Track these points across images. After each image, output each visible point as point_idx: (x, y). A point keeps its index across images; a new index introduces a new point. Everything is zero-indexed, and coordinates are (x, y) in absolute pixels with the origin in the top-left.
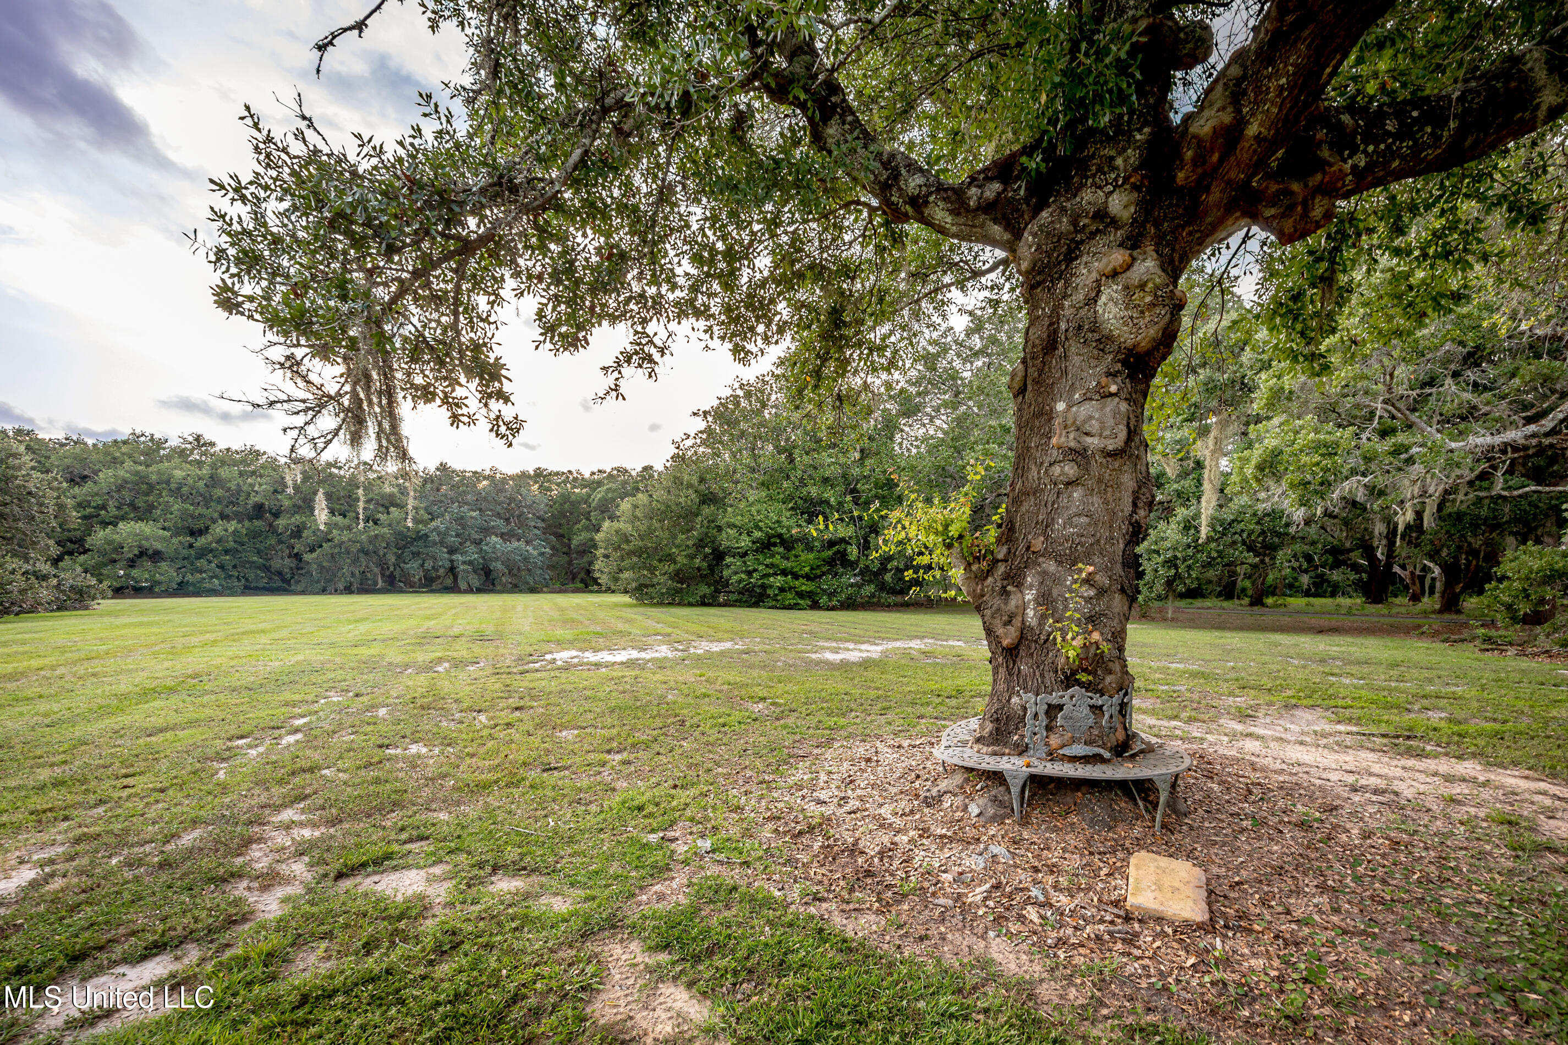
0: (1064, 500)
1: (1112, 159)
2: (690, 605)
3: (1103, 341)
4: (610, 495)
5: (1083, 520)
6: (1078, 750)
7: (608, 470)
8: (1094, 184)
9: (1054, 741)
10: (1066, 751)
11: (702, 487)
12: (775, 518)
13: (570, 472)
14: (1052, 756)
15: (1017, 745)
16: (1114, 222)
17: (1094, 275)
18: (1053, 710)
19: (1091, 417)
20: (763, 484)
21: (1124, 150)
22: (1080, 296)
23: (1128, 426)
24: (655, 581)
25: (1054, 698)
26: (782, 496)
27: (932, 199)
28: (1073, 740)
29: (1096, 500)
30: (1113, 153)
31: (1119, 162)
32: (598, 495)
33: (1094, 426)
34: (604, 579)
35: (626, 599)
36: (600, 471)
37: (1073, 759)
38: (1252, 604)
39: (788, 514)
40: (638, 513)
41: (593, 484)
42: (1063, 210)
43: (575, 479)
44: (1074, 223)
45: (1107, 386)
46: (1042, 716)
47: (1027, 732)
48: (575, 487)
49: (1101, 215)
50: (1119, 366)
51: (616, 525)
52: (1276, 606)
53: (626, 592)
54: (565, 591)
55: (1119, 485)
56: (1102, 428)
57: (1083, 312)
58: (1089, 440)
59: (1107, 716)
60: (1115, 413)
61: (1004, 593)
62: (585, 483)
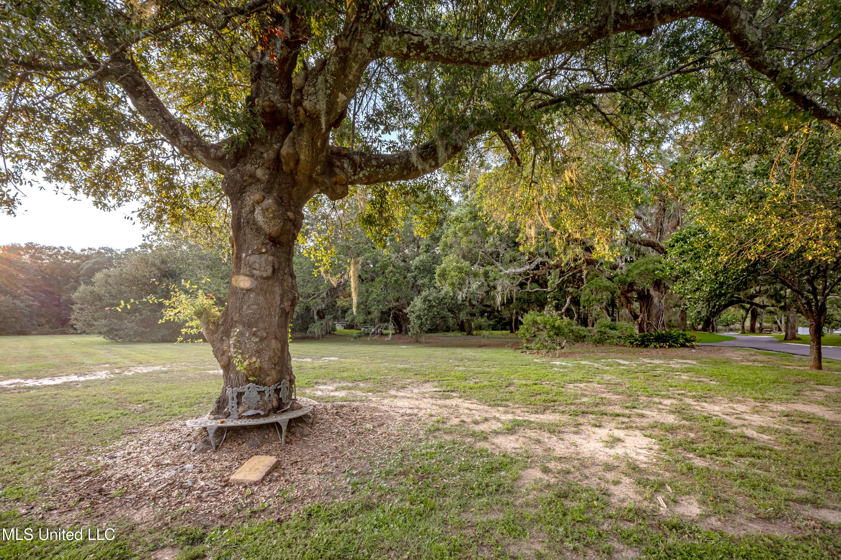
0: (246, 298)
1: (262, 153)
2: (153, 342)
3: (259, 230)
4: (96, 266)
5: (255, 307)
6: (251, 412)
7: (97, 249)
8: (251, 163)
9: (241, 409)
10: (245, 414)
11: (163, 266)
12: (216, 288)
13: (62, 248)
14: (240, 417)
15: (225, 413)
16: (258, 180)
17: (252, 202)
18: (240, 395)
19: (255, 262)
20: (208, 267)
21: (268, 151)
22: (247, 209)
23: (273, 266)
24: (125, 326)
25: (240, 389)
26: (221, 275)
27: (195, 148)
28: (249, 408)
29: (261, 298)
30: (263, 151)
31: (265, 155)
32: (87, 265)
33: (257, 266)
34: (79, 325)
35: (101, 339)
36: (90, 249)
37: (248, 417)
38: (468, 334)
39: (225, 286)
40: (110, 280)
41: (83, 258)
42: (239, 171)
43: (67, 253)
44: (242, 177)
45: (261, 249)
46: (235, 399)
47: (229, 407)
48: (65, 258)
49: (252, 176)
50: (267, 241)
51: (90, 288)
52: (477, 335)
53: (100, 333)
54: (54, 333)
55: (273, 292)
56: (260, 267)
57: (249, 216)
58: (255, 272)
59: (267, 395)
60: (266, 261)
61: (222, 340)
62: (74, 256)
